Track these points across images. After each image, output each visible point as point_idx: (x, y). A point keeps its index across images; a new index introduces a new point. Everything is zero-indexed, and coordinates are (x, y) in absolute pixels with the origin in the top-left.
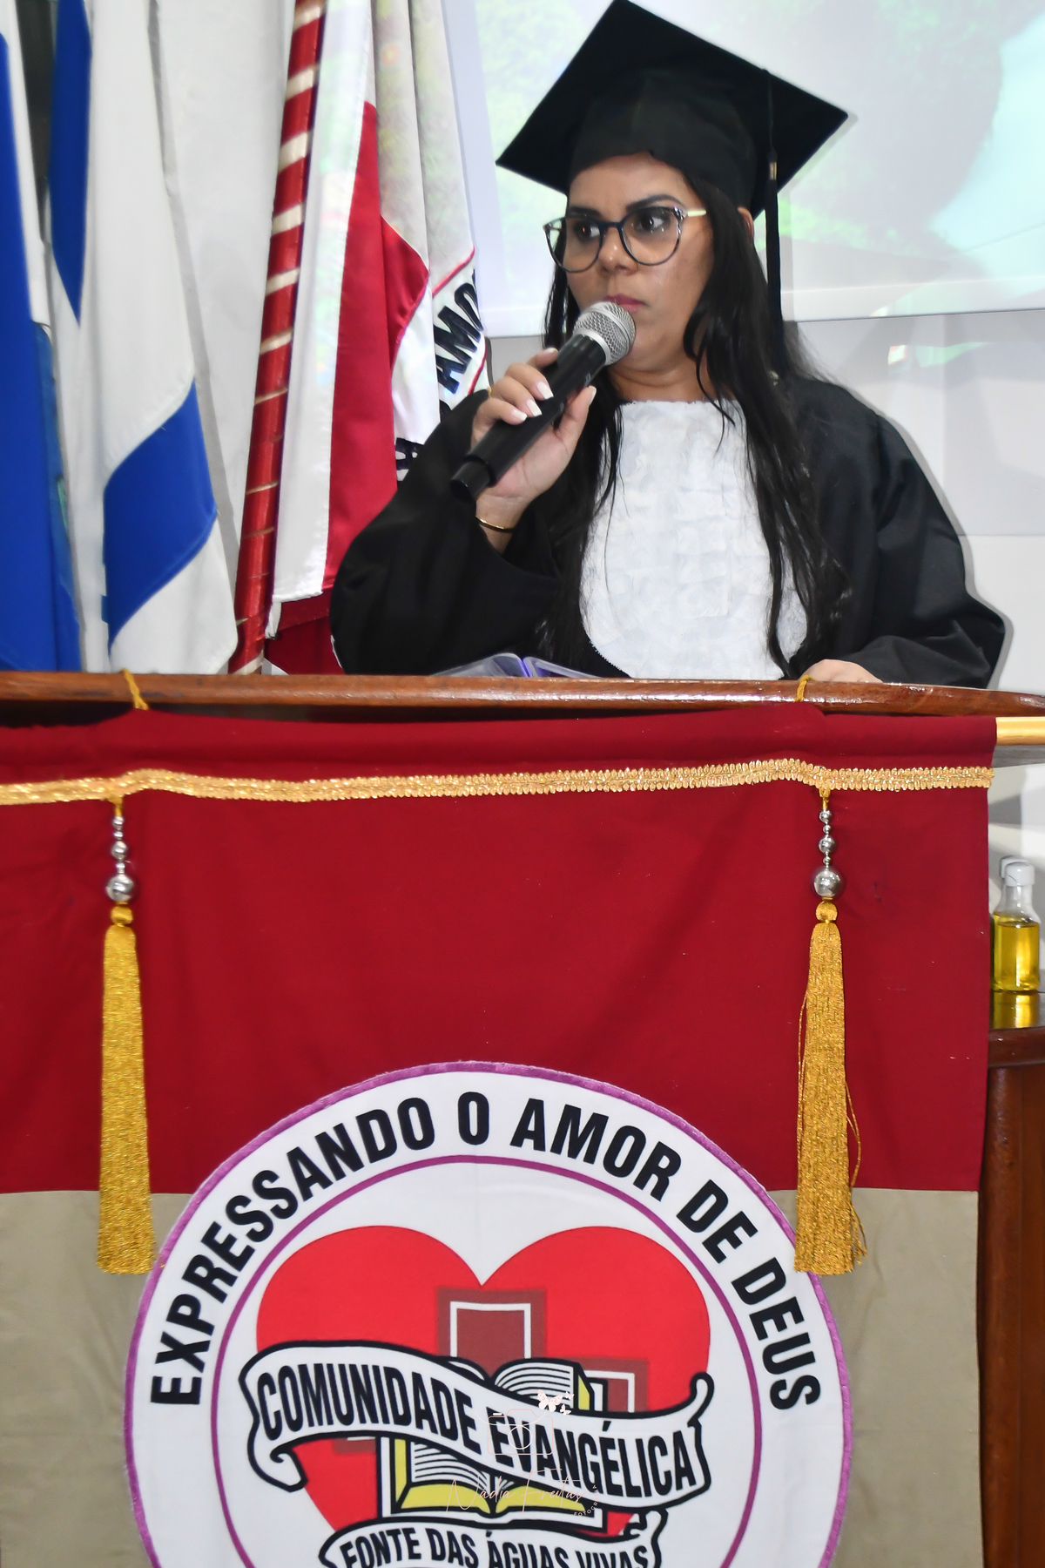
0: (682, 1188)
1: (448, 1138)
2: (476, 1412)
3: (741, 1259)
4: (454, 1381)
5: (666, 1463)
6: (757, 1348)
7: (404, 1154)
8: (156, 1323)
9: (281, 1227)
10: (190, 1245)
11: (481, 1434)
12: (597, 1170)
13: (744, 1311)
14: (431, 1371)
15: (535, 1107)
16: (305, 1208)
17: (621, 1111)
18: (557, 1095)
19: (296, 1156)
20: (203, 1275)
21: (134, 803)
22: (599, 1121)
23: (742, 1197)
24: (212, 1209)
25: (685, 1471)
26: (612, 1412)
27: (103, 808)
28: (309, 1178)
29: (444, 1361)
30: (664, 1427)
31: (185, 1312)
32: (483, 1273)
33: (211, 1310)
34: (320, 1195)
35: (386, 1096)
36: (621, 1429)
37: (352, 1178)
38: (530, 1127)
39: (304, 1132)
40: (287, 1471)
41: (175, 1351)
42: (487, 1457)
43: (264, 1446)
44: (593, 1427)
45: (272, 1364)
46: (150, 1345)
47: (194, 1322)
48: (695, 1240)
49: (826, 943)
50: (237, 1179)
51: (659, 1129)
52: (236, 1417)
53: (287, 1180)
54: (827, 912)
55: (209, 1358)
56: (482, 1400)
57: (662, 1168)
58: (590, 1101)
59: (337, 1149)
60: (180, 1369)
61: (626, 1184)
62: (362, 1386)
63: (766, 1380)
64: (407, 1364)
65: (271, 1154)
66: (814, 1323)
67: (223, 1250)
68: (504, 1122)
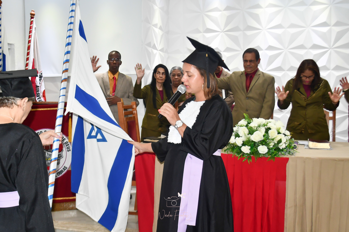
4: (45, 151)
6: (66, 147)
11: (47, 154)
49: (70, 120)
54: (70, 117)
56: (47, 152)
66: (70, 146)
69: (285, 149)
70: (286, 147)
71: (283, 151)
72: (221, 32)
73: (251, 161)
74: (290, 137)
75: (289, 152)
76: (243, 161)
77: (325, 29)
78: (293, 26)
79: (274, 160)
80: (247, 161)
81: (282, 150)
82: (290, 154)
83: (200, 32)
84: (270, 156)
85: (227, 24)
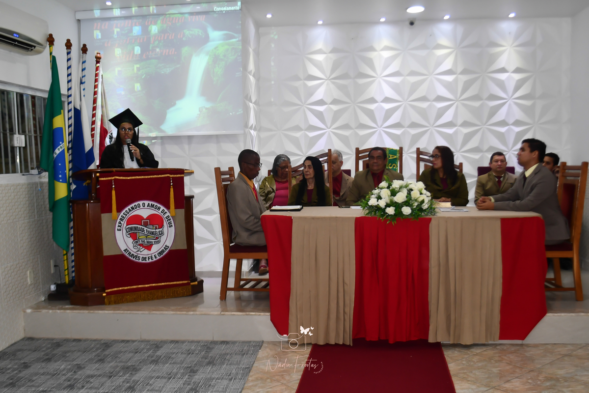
0: (161, 210)
1: (142, 207)
2: (145, 230)
3: (166, 215)
4: (143, 227)
5: (161, 233)
6: (168, 223)
7: (138, 208)
8: (117, 224)
9: (128, 215)
10: (120, 217)
11: (145, 231)
12: (154, 209)
13: (166, 220)
14: (141, 227)
15: (149, 204)
16: (130, 213)
17: (156, 204)
18: (151, 203)
19: (129, 209)
20: (121, 220)
21: (115, 179)
22: (154, 205)
23: (166, 210)
24: (122, 214)
25: (162, 233)
26: (156, 229)
27: (111, 180)
28: (130, 211)
29: (142, 225)
30: (160, 230)
31: (120, 223)
32: (145, 218)
33: (122, 222)
34: (131, 212)
35: (136, 203)
36: (157, 230)
37: (134, 210)
38: (148, 206)
39: (129, 207)
40: (129, 236)
41: (119, 226)
42: (146, 233)
43: (127, 234)
44: (154, 230)
45: (128, 227)
46: (117, 226)
47: (120, 224)
48: (162, 214)
49: (172, 190)
50: (124, 211)
51: (159, 205)
52: (125, 231)
53: (128, 211)
54: (172, 187)
55: (122, 227)
56: (145, 229)
57: (159, 208)
58: (153, 203)
59: (132, 208)
60: (119, 228)
61: (156, 210)
62: (136, 228)
63: (168, 225)
64: (139, 226)
65: (127, 209)
66: (172, 220)
67: (123, 217)
68: (146, 205)
69: (427, 209)
70: (428, 207)
71: (426, 212)
72: (327, 80)
73: (395, 222)
74: (430, 198)
75: (431, 212)
76: (388, 222)
77: (449, 78)
78: (413, 73)
79: (418, 220)
80: (391, 223)
81: (425, 210)
82: (432, 215)
83: (299, 79)
84: (413, 217)
85: (333, 71)
